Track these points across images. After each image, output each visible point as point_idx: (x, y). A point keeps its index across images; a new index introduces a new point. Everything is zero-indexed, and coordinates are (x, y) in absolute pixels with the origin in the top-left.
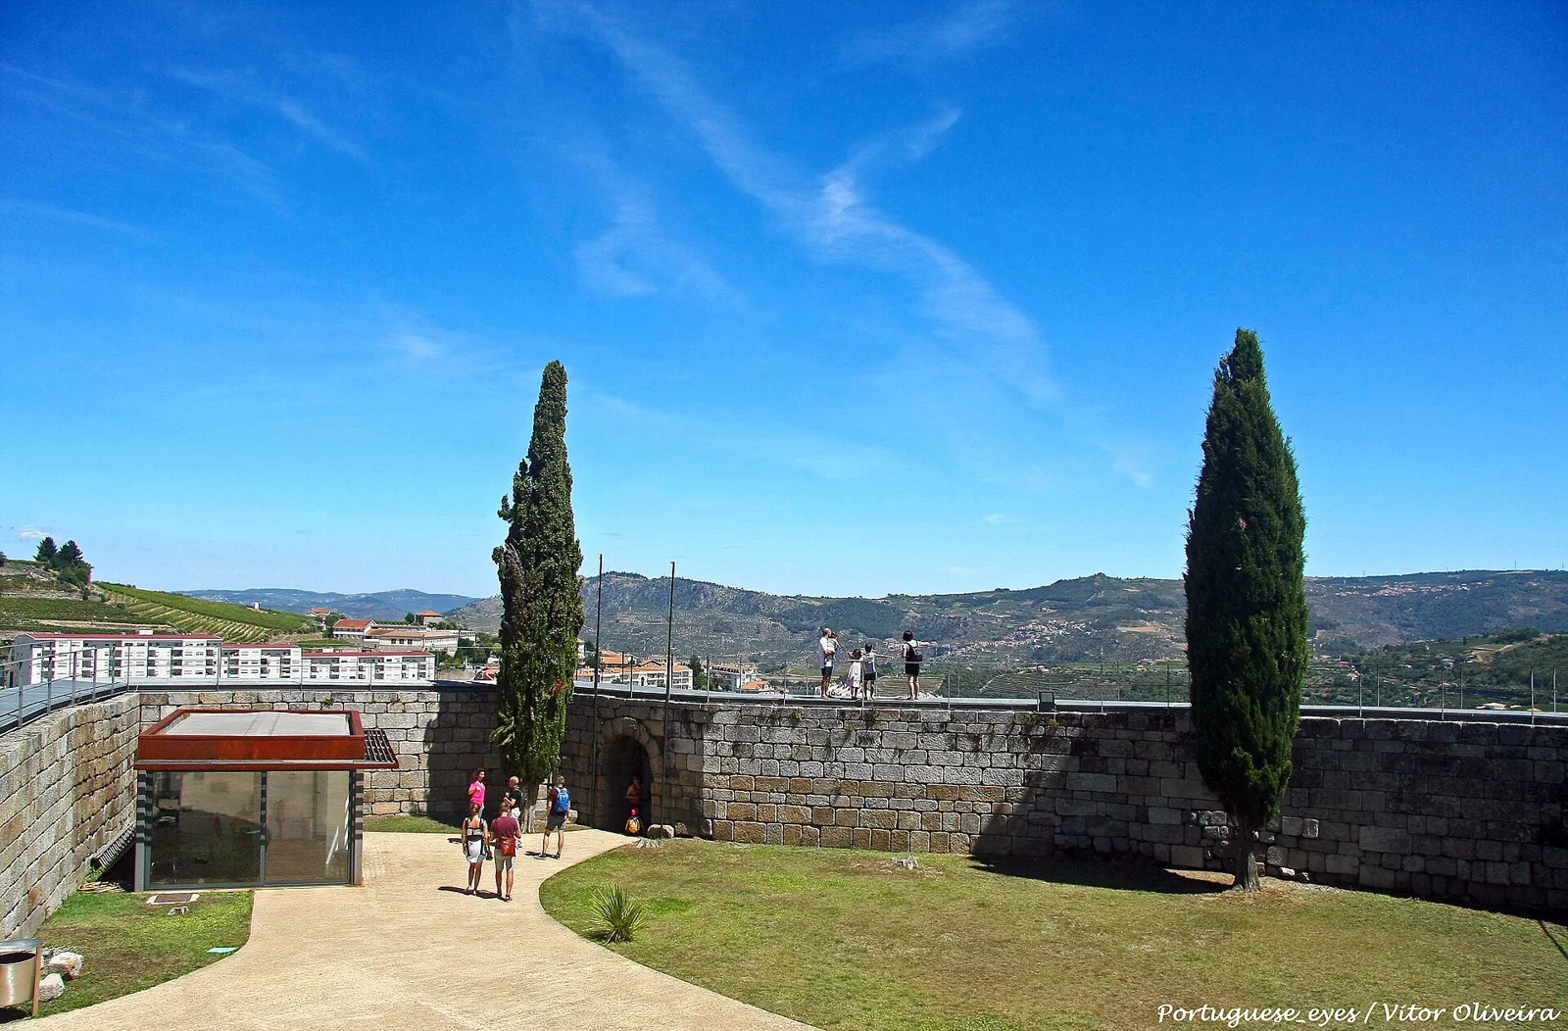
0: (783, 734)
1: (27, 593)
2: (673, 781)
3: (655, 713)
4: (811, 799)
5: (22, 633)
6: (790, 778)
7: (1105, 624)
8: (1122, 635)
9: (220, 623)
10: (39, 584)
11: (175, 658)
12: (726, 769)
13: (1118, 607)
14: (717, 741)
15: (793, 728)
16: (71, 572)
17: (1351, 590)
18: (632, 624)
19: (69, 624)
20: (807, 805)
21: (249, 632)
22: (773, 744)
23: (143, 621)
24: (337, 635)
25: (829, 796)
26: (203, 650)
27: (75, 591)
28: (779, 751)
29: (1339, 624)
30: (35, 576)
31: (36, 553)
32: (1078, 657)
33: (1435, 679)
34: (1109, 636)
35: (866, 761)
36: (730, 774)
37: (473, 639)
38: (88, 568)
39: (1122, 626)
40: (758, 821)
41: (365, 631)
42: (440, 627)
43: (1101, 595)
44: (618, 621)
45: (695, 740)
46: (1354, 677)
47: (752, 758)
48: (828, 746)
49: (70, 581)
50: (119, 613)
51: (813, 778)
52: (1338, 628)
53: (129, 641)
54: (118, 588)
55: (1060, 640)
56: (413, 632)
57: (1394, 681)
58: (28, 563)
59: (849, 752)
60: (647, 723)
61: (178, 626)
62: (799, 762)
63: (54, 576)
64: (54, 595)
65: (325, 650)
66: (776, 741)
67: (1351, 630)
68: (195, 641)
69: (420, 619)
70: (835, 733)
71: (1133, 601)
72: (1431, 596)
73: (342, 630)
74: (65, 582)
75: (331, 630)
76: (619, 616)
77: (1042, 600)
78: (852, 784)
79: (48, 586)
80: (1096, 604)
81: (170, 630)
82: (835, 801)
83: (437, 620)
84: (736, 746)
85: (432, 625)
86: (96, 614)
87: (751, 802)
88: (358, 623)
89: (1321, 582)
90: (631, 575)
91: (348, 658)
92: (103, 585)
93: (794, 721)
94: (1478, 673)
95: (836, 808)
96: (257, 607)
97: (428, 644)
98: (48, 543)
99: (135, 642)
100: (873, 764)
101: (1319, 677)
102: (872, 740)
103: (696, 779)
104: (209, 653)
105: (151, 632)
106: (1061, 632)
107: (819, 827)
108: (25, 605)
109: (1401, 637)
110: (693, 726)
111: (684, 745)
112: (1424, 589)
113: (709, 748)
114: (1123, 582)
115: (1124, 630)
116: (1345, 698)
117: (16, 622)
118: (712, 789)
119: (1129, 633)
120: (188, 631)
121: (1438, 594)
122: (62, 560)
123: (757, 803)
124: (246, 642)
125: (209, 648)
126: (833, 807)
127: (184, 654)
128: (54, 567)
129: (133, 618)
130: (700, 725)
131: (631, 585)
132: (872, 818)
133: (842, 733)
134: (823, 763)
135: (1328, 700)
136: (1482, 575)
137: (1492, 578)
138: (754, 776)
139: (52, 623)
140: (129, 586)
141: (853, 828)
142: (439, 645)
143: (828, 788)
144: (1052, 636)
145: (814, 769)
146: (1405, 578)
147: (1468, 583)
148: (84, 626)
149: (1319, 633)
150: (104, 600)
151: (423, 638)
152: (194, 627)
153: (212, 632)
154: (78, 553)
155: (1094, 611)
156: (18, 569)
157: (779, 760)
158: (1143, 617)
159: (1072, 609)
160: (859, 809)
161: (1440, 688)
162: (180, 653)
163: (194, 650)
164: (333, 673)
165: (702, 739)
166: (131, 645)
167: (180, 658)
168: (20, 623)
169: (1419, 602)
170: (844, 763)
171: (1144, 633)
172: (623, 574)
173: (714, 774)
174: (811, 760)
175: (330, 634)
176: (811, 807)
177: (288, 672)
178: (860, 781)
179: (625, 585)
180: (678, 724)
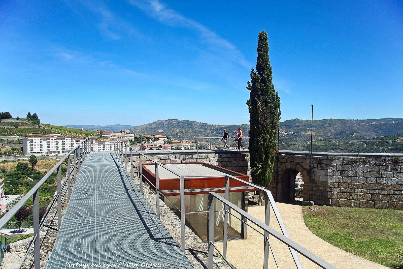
0: (360, 168)
1: (25, 127)
2: (314, 185)
3: (306, 160)
4: (372, 191)
5: (25, 137)
6: (363, 183)
7: (298, 132)
8: (303, 135)
9: (74, 134)
10: (28, 124)
11: (63, 143)
12: (337, 180)
13: (302, 127)
14: (334, 171)
15: (365, 165)
16: (35, 121)
17: (363, 123)
18: (176, 132)
19: (36, 135)
20: (369, 193)
21: (81, 136)
22: (356, 171)
23: (54, 133)
24: (103, 136)
25: (379, 190)
26: (71, 140)
27: (37, 126)
28: (359, 174)
29: (359, 132)
30: (26, 122)
31: (26, 116)
32: (292, 140)
33: (387, 146)
34: (299, 135)
35: (394, 177)
36: (339, 182)
37: (138, 137)
38: (39, 120)
39: (303, 132)
40: (349, 199)
41: (111, 135)
42: (129, 134)
43: (297, 124)
44: (172, 132)
45: (324, 170)
46: (365, 146)
47: (348, 176)
48: (378, 172)
49: (35, 123)
50: (48, 132)
51: (372, 184)
52: (359, 133)
53: (52, 139)
54: (47, 125)
55: (286, 136)
56: (123, 135)
57: (376, 147)
58: (24, 119)
59: (387, 174)
60: (302, 164)
61: (63, 134)
62: (367, 178)
63: (31, 122)
64: (32, 127)
65: (101, 140)
66: (358, 170)
67: (363, 133)
68: (68, 138)
69: (124, 132)
70: (382, 167)
71: (305, 126)
72: (384, 124)
73: (105, 135)
74: (34, 124)
75: (102, 135)
76: (172, 130)
77: (282, 125)
78: (388, 186)
79: (30, 125)
80: (296, 126)
81: (61, 136)
82: (381, 192)
83: (128, 132)
84: (341, 172)
85: (127, 133)
86: (43, 132)
87: (347, 192)
88: (108, 133)
89: (355, 121)
90: (175, 120)
91: (107, 142)
92: (43, 125)
93: (365, 163)
94: (398, 145)
95: (381, 194)
96: (82, 129)
97: (127, 138)
98: (29, 114)
99: (53, 139)
100: (397, 178)
101: (355, 146)
102: (397, 170)
103: (325, 184)
104: (72, 141)
105: (57, 136)
106: (287, 134)
107: (374, 201)
108: (24, 130)
109: (376, 135)
110: (323, 165)
111: (319, 172)
112: (382, 123)
113: (330, 173)
114: (303, 121)
115: (303, 133)
116: (363, 151)
117: (23, 134)
118: (331, 188)
119: (305, 134)
120: (66, 135)
121: (386, 124)
122: (33, 118)
123: (349, 193)
124: (81, 138)
125: (72, 140)
126: (380, 194)
127: (66, 142)
128: (31, 120)
129: (52, 133)
130: (326, 165)
131: (175, 122)
132: (396, 198)
133: (384, 167)
134: (376, 178)
135: (358, 152)
136: (398, 119)
137: (401, 120)
138: (348, 183)
139: (32, 134)
140: (50, 125)
141: (388, 201)
142: (130, 138)
143: (378, 187)
144: (284, 135)
145: (373, 180)
146: (377, 120)
147: (394, 121)
148: (40, 135)
149: (354, 134)
150: (44, 128)
151: (126, 137)
152: (68, 134)
153: (72, 136)
154: (37, 116)
155: (295, 128)
156: (22, 120)
157: (358, 177)
158: (308, 130)
159: (289, 128)
160: (391, 195)
161: (388, 149)
162: (65, 142)
163: (68, 140)
164: (104, 146)
165: (327, 170)
166: (52, 140)
167: (65, 143)
168: (24, 134)
169: (381, 126)
170: (385, 178)
171: (308, 134)
172: (173, 119)
173: (332, 182)
174: (372, 177)
175: (102, 136)
176: (371, 194)
177: (92, 146)
178: (391, 184)
179: (174, 122)
180: (316, 165)
